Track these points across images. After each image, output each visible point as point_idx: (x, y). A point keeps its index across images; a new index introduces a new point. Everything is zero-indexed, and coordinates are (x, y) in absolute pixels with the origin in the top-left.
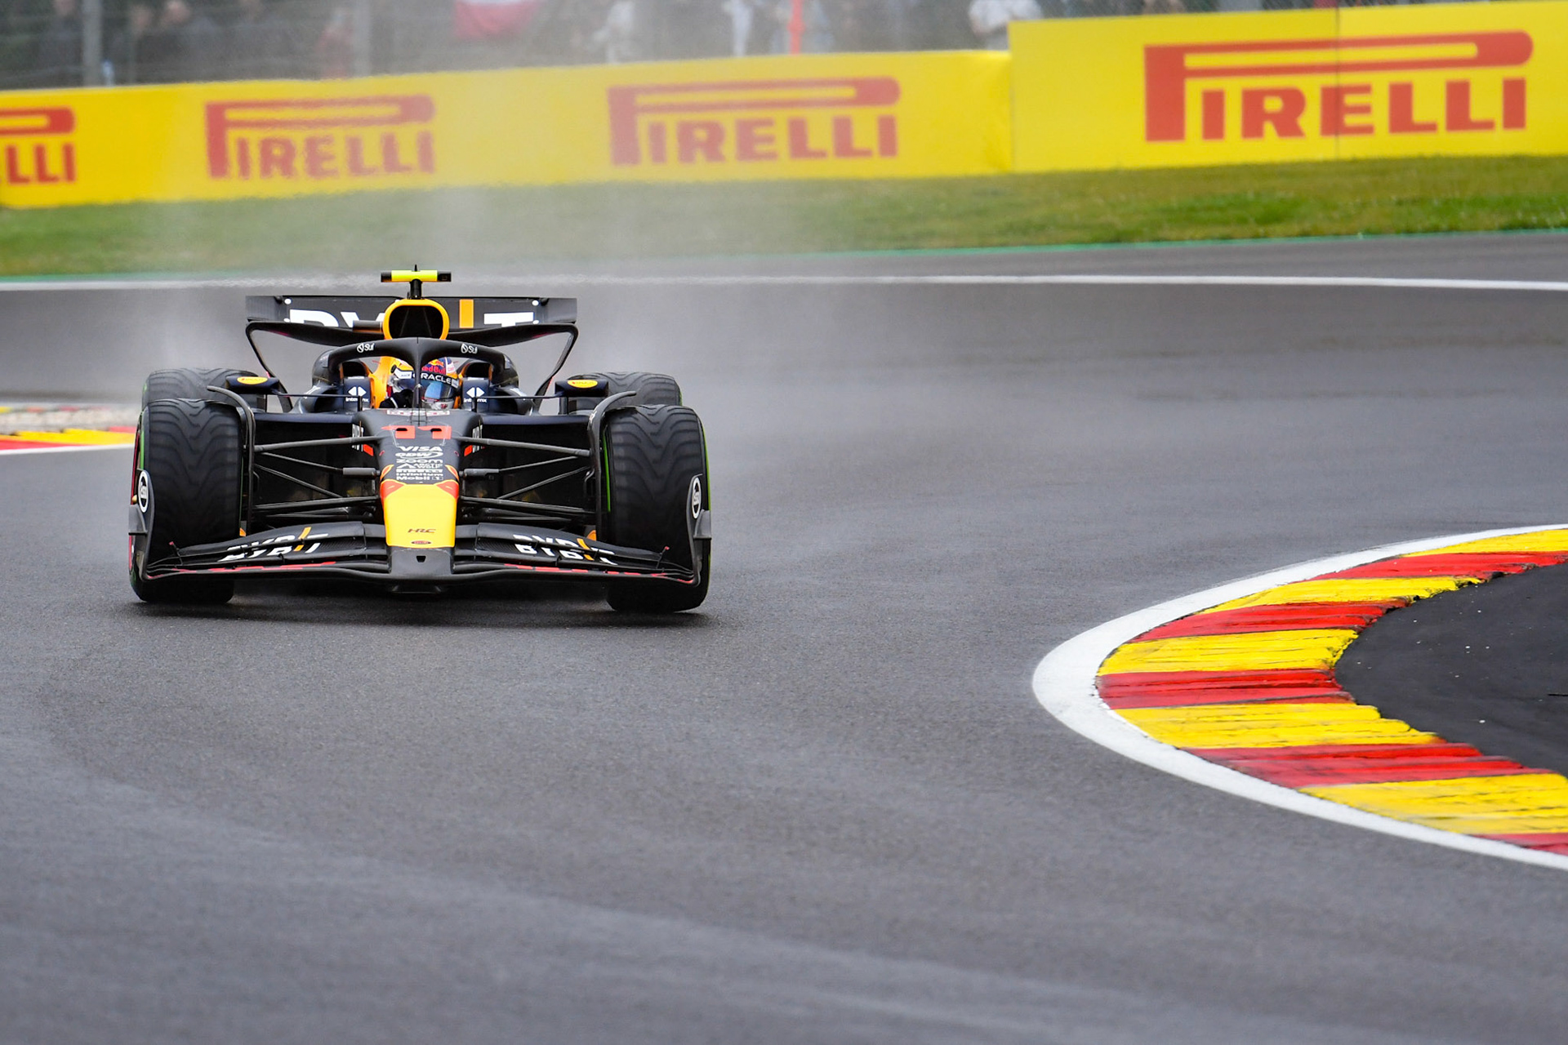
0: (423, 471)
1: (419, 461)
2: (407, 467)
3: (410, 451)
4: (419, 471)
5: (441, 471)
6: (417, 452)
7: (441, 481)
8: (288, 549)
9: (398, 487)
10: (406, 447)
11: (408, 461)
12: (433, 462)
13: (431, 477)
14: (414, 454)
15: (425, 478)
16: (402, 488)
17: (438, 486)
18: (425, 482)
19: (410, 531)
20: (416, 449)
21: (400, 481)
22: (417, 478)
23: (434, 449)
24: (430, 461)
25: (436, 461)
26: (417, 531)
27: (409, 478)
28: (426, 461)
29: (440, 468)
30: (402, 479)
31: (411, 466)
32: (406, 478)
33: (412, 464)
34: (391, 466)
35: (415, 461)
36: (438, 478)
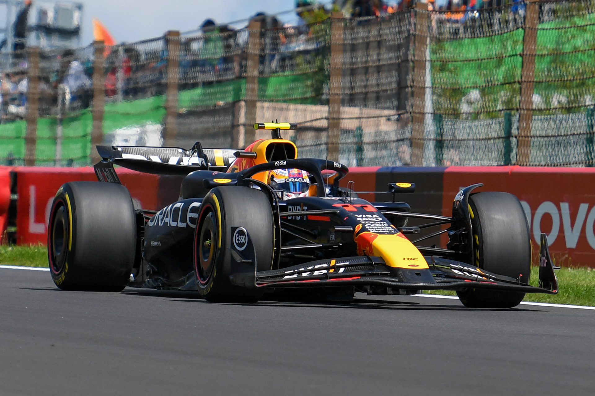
0: (380, 227)
1: (373, 222)
2: (370, 226)
3: (362, 217)
4: (379, 227)
5: (390, 228)
6: (366, 218)
7: (397, 233)
8: (325, 271)
9: (376, 236)
10: (359, 215)
11: (367, 223)
12: (381, 223)
13: (389, 231)
14: (367, 219)
15: (386, 232)
16: (378, 237)
17: (397, 235)
18: (388, 234)
19: (404, 259)
20: (364, 216)
21: (373, 232)
22: (382, 232)
23: (374, 216)
24: (379, 223)
25: (382, 223)
26: (408, 259)
27: (377, 231)
28: (377, 223)
29: (388, 226)
30: (374, 231)
31: (371, 225)
32: (376, 232)
33: (372, 224)
34: (361, 225)
35: (371, 223)
36: (393, 232)
